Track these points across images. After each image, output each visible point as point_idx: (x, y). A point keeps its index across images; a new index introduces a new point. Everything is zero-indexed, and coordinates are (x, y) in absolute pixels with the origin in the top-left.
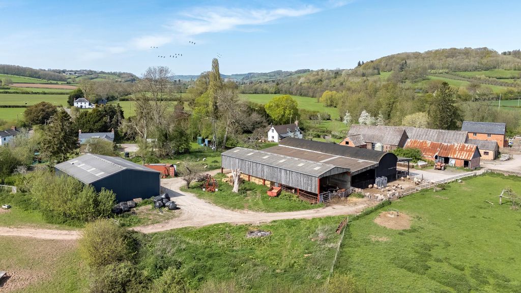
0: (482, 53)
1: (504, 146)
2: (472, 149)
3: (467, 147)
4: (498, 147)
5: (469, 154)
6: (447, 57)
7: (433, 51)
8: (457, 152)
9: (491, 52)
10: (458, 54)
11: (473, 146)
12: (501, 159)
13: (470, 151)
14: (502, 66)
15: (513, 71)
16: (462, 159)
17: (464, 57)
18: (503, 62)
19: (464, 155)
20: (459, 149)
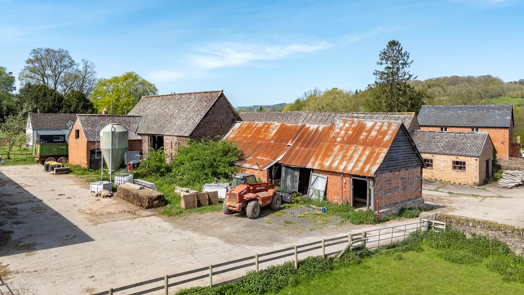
0: (486, 81)
1: (511, 155)
2: (385, 134)
3: (370, 131)
4: (495, 152)
5: (372, 153)
6: (449, 85)
7: (434, 79)
8: (336, 149)
9: (495, 79)
10: (460, 82)
11: (390, 125)
12: (502, 182)
13: (375, 143)
14: (508, 93)
15: (520, 99)
16: (344, 175)
17: (467, 84)
18: (509, 90)
19: (356, 156)
20: (343, 138)
